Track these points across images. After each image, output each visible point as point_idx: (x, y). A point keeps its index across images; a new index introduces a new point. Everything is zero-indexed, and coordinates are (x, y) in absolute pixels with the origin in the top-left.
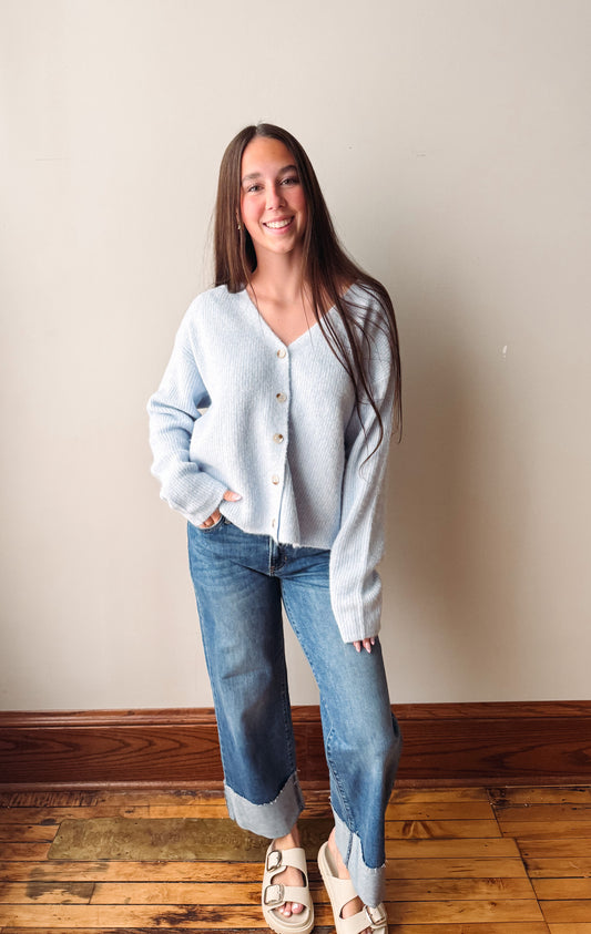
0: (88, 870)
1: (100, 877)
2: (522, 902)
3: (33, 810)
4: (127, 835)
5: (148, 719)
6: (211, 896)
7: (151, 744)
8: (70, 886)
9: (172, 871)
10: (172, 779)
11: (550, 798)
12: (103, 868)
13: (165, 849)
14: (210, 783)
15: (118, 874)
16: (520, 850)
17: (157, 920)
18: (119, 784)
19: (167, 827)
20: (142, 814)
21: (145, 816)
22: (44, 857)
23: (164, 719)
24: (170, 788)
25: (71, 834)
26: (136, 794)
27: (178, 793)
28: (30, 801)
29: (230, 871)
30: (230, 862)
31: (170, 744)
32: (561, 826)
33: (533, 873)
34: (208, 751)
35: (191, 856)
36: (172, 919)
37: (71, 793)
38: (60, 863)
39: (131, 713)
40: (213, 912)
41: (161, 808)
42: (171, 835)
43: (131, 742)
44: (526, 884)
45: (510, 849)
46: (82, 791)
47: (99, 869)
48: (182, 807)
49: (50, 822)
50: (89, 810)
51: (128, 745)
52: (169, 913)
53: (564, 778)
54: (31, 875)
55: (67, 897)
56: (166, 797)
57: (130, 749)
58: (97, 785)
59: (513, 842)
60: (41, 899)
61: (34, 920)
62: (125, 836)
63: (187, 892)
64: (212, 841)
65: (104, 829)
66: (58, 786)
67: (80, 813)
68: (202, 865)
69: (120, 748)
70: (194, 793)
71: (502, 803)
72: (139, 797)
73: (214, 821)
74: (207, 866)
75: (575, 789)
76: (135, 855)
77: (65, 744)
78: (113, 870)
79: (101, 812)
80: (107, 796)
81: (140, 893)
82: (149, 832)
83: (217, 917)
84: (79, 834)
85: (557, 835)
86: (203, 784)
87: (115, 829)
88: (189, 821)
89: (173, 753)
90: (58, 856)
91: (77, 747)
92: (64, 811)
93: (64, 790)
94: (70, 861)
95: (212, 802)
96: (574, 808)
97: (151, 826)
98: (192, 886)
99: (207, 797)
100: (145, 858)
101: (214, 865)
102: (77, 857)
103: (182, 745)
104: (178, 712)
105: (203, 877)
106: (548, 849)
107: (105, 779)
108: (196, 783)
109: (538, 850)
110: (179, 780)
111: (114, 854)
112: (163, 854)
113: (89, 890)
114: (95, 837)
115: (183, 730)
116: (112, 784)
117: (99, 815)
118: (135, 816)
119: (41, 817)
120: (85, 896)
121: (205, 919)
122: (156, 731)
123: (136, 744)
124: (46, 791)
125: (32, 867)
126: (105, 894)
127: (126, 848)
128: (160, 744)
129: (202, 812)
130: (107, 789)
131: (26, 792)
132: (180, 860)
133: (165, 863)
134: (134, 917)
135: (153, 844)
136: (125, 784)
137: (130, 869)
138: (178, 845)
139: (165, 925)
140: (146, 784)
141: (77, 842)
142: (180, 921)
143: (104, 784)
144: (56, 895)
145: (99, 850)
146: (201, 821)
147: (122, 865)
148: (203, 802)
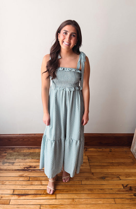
0: (13, 160)
1: (15, 161)
2: (87, 166)
3: (3, 151)
4: (20, 155)
5: (23, 135)
6: (34, 164)
7: (24, 140)
8: (10, 163)
9: (27, 160)
10: (28, 146)
11: (95, 150)
12: (15, 160)
13: (26, 157)
14: (34, 147)
15: (18, 161)
16: (88, 158)
17: (25, 168)
18: (18, 147)
19: (27, 154)
20: (22, 151)
21: (23, 152)
22: (5, 158)
23: (26, 135)
24: (27, 147)
25: (9, 155)
26: (21, 148)
27: (29, 148)
28: (2, 149)
29: (37, 160)
30: (37, 159)
31: (27, 140)
32: (96, 154)
33: (90, 161)
34: (34, 141)
35: (31, 158)
36: (27, 168)
37: (9, 148)
38: (8, 159)
39: (20, 134)
40: (34, 167)
41: (26, 151)
42: (27, 155)
43: (20, 139)
44: (88, 163)
45: (87, 158)
46: (11, 148)
47: (14, 160)
48: (29, 151)
49: (6, 153)
50: (13, 151)
51: (19, 140)
52: (27, 167)
53: (98, 147)
54: (3, 161)
55: (9, 164)
56: (27, 149)
57: (20, 141)
58: (14, 147)
59: (87, 156)
60: (5, 165)
61: (3, 168)
62: (19, 155)
63: (30, 164)
64: (35, 156)
65: (15, 154)
66: (7, 147)
67: (11, 151)
68: (32, 160)
69: (18, 141)
70: (31, 148)
71: (86, 150)
72: (22, 149)
73: (35, 153)
74: (33, 160)
75: (100, 148)
76: (21, 158)
77: (8, 140)
78: (17, 160)
79: (15, 151)
80: (16, 148)
81: (22, 164)
82: (24, 155)
83: (35, 167)
84: (11, 155)
85: (95, 156)
86: (33, 147)
87: (17, 154)
88: (31, 153)
89: (28, 141)
90: (7, 158)
91: (10, 140)
92: (8, 151)
93: (8, 148)
94: (9, 159)
95: (35, 150)
96: (99, 151)
97: (24, 154)
98: (31, 163)
99: (34, 149)
100: (23, 158)
101: (35, 160)
102: (11, 158)
103: (29, 140)
104: (28, 134)
105: (33, 161)
106: (93, 158)
107: (15, 146)
108: (32, 147)
109: (91, 158)
110: (29, 146)
111: (17, 158)
112: (26, 158)
113: (13, 163)
114: (14, 155)
115: (30, 137)
116: (17, 147)
117: (15, 152)
118: (21, 152)
119: (4, 152)
120: (12, 164)
121: (33, 168)
122: (24, 137)
123: (21, 140)
124: (5, 148)
125: (3, 160)
126: (16, 164)
127: (19, 157)
128: (25, 140)
129: (33, 151)
130: (16, 147)
131: (1, 148)
132: (29, 159)
133: (26, 159)
134: (20, 167)
135: (24, 156)
136: (19, 147)
137: (20, 160)
138: (28, 157)
139: (26, 169)
140: (23, 147)
141: (11, 156)
142: (29, 168)
143: (15, 147)
144: (7, 164)
145: (14, 157)
146: (33, 152)
147: (19, 160)
148: (33, 150)
